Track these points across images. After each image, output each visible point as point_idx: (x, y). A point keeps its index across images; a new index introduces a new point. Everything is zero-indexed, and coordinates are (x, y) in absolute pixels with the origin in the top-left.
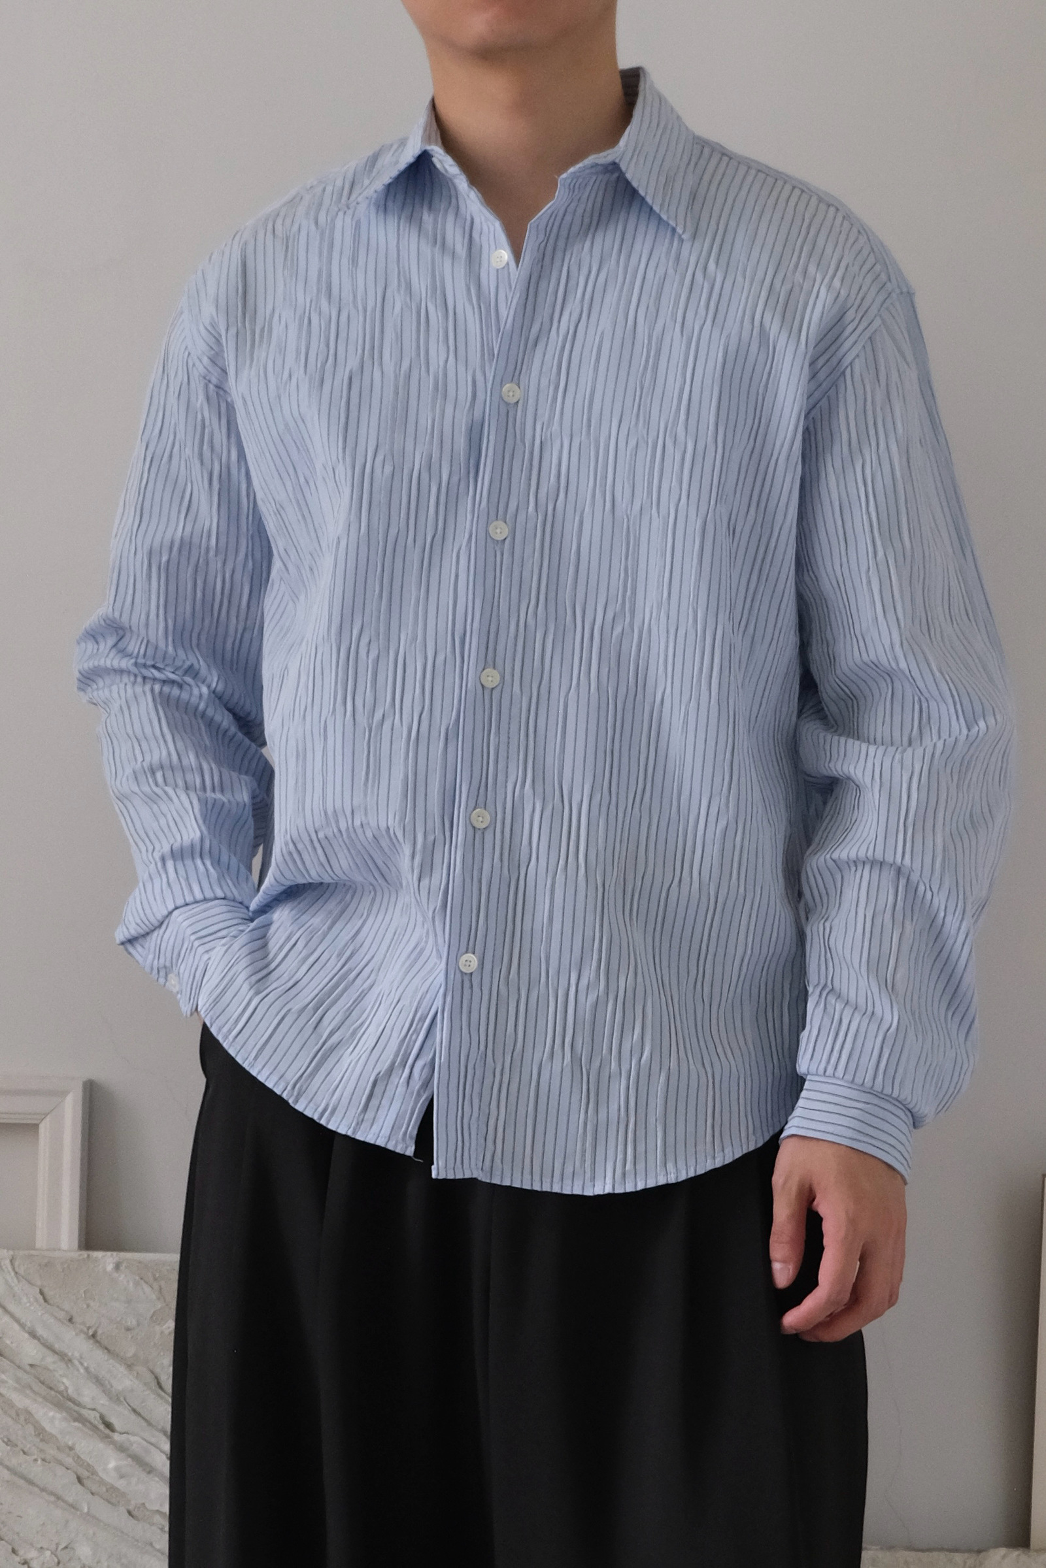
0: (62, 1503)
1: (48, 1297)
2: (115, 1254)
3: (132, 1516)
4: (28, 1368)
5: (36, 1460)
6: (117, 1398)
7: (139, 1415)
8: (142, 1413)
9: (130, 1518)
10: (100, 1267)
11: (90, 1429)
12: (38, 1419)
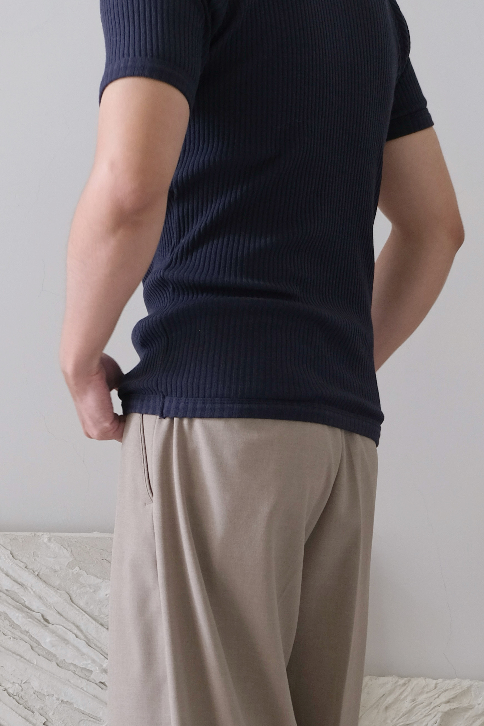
0: (23, 660)
1: (15, 557)
2: (48, 533)
4: (5, 592)
5: (10, 638)
6: (50, 607)
7: (62, 615)
8: (63, 614)
9: (58, 667)
10: (41, 540)
11: (37, 623)
12: (11, 617)
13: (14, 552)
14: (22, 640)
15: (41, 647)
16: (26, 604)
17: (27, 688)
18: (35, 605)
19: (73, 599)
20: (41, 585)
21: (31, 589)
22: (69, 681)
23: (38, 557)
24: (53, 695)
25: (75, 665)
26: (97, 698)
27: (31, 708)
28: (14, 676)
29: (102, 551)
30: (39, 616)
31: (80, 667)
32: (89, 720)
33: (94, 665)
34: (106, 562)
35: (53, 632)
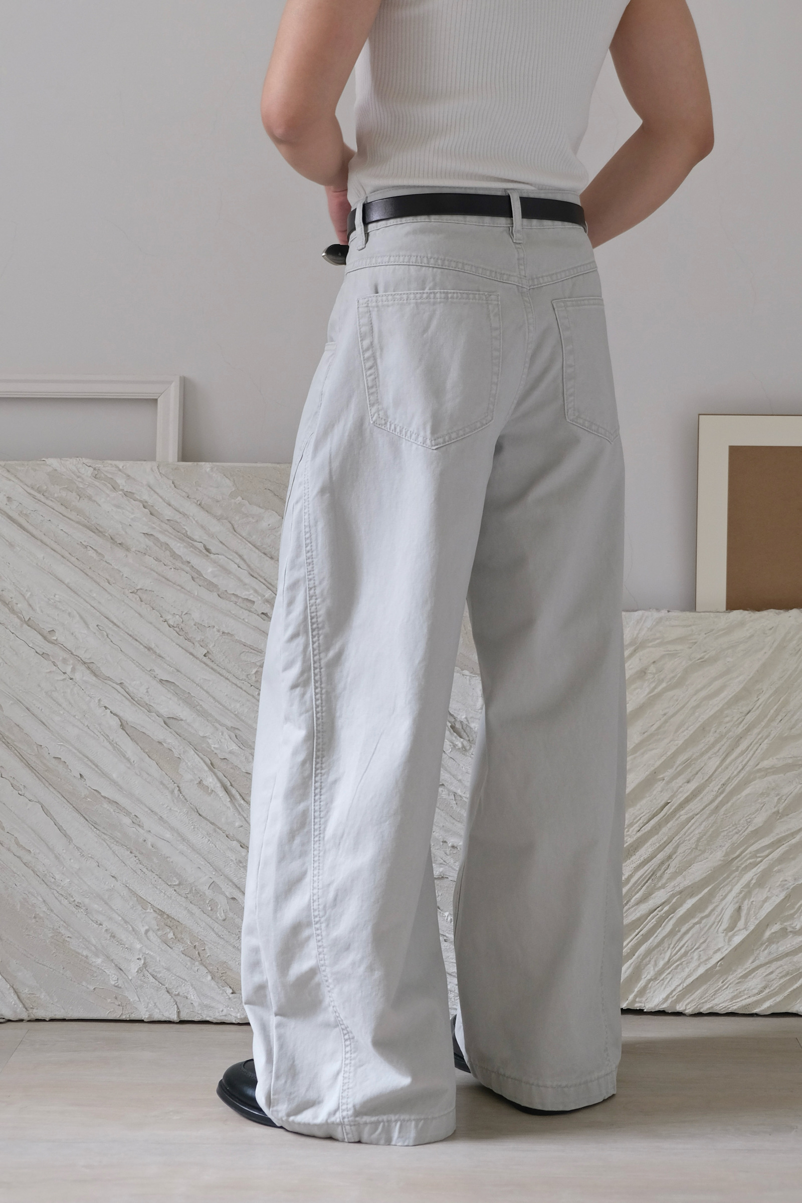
0: (184, 591)
1: (176, 485)
2: (211, 463)
3: (221, 597)
4: (167, 521)
5: (171, 569)
6: (212, 536)
7: (224, 544)
8: (226, 544)
9: (219, 598)
10: (203, 470)
11: (199, 552)
12: (172, 547)
13: (176, 482)
14: (183, 570)
15: (202, 578)
16: (188, 533)
17: (187, 620)
18: (198, 534)
19: (235, 529)
20: (203, 513)
21: (194, 519)
22: (230, 611)
23: (200, 487)
24: (214, 627)
25: (236, 596)
26: (258, 628)
27: (192, 640)
28: (175, 607)
29: (264, 480)
30: (200, 546)
31: (242, 598)
32: (251, 652)
33: (256, 595)
34: (269, 491)
35: (215, 562)
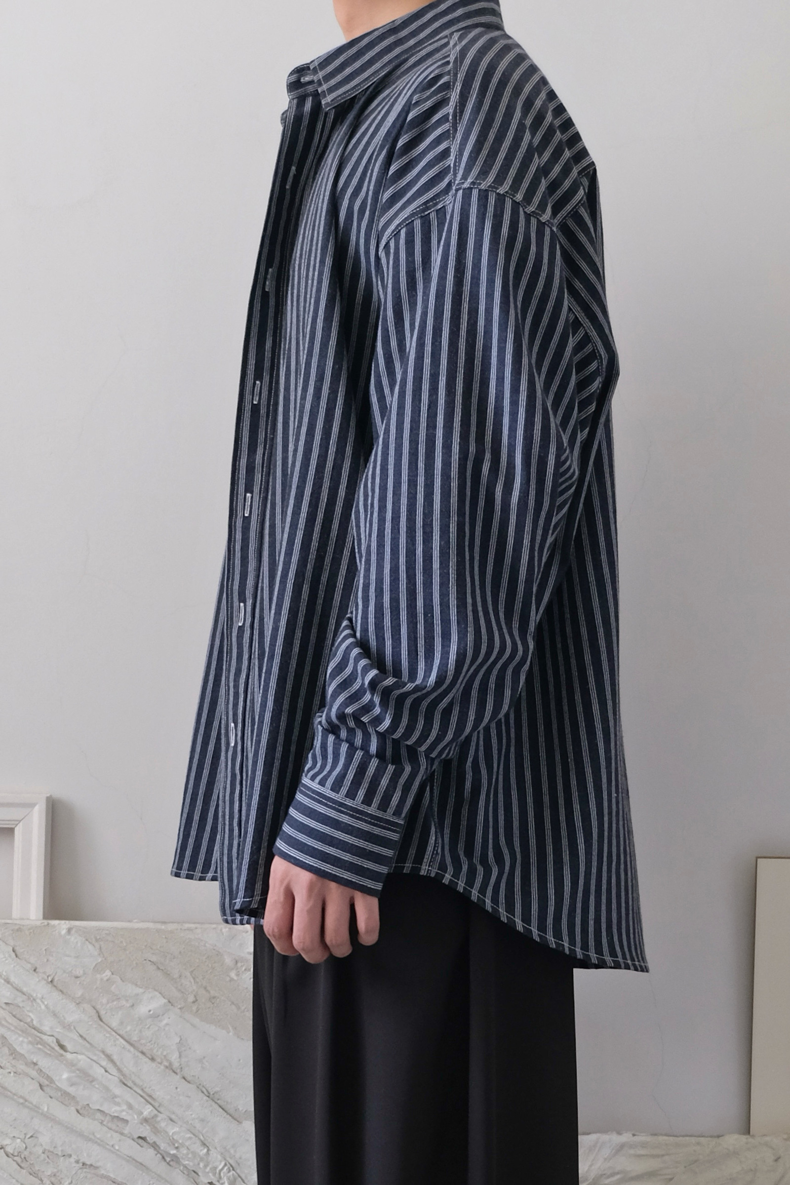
0: (29, 1105)
1: (18, 954)
2: (67, 922)
4: (4, 1006)
5: (10, 1073)
6: (68, 1027)
7: (85, 1039)
8: (87, 1039)
9: (79, 1115)
10: (57, 931)
11: (49, 1050)
12: (11, 1043)
13: (17, 949)
14: (27, 1075)
15: (55, 1086)
16: (35, 1023)
17: (33, 1145)
18: (48, 1024)
19: (102, 1017)
20: (56, 995)
21: (43, 1003)
22: (94, 1134)
23: (52, 956)
24: (70, 1156)
25: (102, 1112)
26: (134, 1159)
27: (39, 1175)
28: (15, 1128)
29: (144, 947)
30: (51, 1041)
31: (111, 1116)
33: (130, 1112)
34: (150, 962)
35: (71, 1065)
